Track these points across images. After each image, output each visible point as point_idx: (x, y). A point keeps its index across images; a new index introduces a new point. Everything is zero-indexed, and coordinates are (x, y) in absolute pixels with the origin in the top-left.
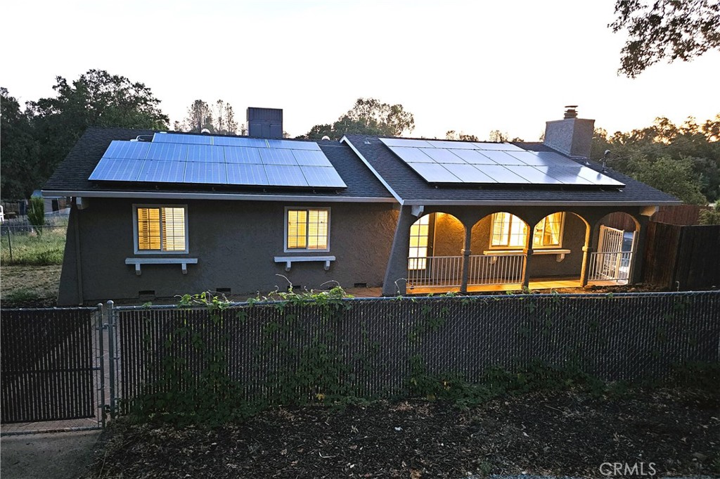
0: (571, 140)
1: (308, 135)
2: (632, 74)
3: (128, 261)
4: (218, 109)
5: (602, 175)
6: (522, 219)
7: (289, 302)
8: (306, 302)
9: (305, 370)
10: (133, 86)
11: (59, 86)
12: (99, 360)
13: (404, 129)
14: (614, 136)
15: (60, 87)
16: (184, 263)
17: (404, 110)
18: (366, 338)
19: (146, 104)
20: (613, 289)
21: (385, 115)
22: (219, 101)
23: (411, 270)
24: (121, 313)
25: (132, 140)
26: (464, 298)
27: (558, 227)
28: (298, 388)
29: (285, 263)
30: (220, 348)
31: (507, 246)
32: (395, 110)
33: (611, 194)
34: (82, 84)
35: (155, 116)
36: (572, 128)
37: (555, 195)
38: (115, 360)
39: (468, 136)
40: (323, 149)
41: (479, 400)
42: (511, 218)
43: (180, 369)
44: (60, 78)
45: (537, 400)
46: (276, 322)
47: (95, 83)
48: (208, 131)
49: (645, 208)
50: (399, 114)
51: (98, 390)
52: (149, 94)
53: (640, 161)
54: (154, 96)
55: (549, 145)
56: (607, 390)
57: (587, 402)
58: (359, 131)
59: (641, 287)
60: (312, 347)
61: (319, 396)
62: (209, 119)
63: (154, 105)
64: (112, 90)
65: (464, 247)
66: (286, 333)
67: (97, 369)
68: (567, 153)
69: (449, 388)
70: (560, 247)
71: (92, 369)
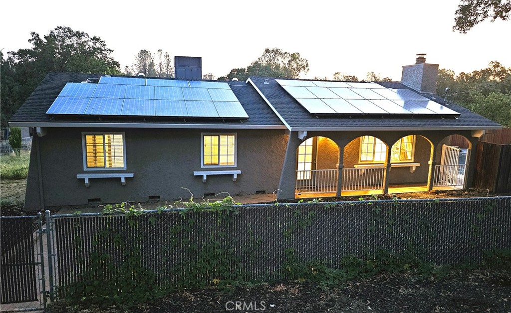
0: (420, 81)
1: (227, 76)
2: (464, 31)
3: (79, 176)
4: (159, 57)
5: (443, 107)
6: (382, 140)
7: (190, 210)
8: (204, 209)
9: (204, 261)
10: (92, 39)
11: (33, 39)
12: (39, 256)
13: (301, 71)
14: (459, 76)
15: (34, 41)
16: (123, 177)
17: (300, 57)
18: (252, 235)
19: (102, 53)
20: (451, 193)
21: (286, 61)
22: (160, 51)
23: (299, 180)
24: (56, 220)
25: (82, 82)
26: (326, 204)
27: (411, 146)
28: (199, 275)
29: (202, 176)
30: (136, 245)
31: (372, 161)
32: (294, 57)
33: (450, 121)
34: (51, 38)
35: (109, 62)
36: (421, 71)
37: (407, 122)
38: (53, 257)
39: (350, 76)
40: (232, 88)
41: (337, 281)
42: (375, 140)
43: (105, 262)
44: (34, 33)
45: (381, 281)
46: (180, 225)
47: (61, 37)
48: (143, 74)
49: (475, 131)
50: (297, 60)
51: (39, 280)
52: (104, 45)
53: (477, 95)
54: (108, 47)
55: (405, 84)
56: (434, 272)
57: (419, 282)
58: (266, 73)
59: (473, 191)
60: (209, 243)
61: (215, 281)
62: (152, 65)
63: (108, 54)
64: (75, 42)
65: (339, 162)
66: (188, 233)
67: (38, 264)
68: (418, 89)
69: (315, 272)
70: (413, 161)
71: (34, 264)
